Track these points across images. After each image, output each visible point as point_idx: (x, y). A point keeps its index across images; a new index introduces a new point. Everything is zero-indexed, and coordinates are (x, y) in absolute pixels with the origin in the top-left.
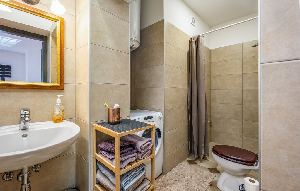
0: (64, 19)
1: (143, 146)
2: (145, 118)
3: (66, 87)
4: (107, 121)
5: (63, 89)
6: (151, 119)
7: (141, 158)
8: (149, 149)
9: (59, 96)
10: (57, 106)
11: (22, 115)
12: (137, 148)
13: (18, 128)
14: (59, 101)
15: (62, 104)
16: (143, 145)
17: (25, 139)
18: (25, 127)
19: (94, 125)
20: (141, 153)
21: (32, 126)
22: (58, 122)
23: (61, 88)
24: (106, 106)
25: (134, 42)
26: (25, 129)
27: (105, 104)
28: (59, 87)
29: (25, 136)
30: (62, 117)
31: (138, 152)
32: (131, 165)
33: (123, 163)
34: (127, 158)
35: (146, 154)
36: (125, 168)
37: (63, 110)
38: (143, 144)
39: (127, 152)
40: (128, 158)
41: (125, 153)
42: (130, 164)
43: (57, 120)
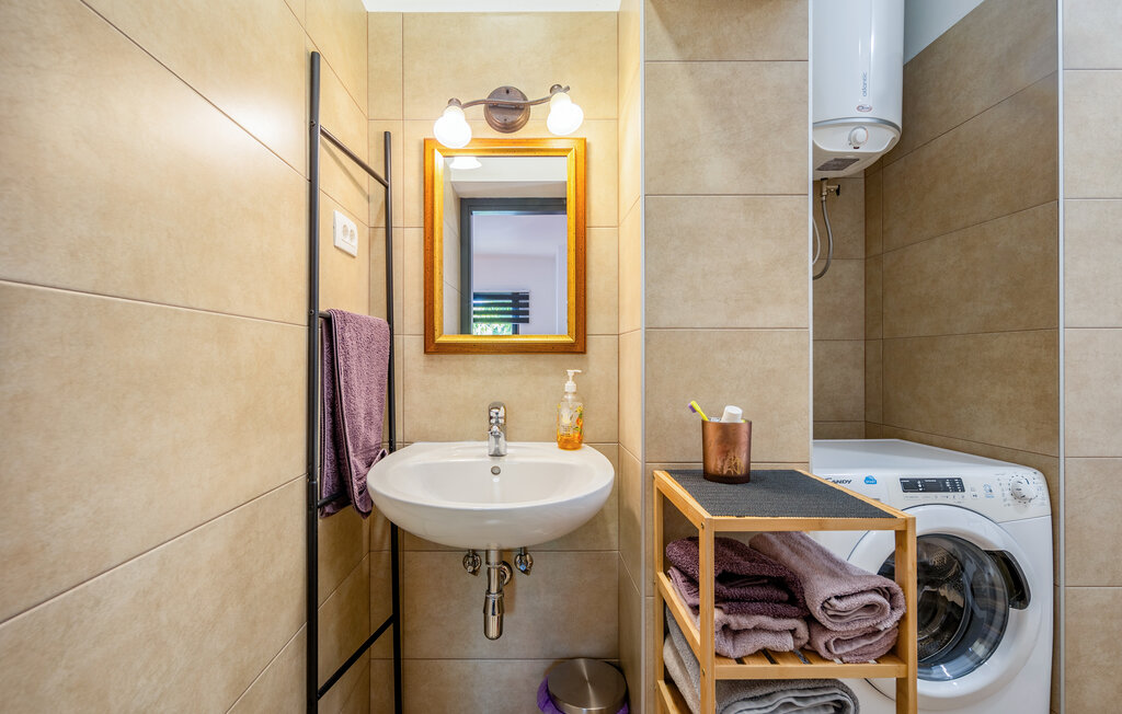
0: (585, 140)
1: (834, 601)
2: (909, 486)
3: (595, 345)
4: (700, 466)
5: (584, 352)
6: (951, 494)
7: (823, 652)
8: (879, 631)
9: (571, 372)
10: (567, 400)
11: (491, 418)
12: (808, 602)
13: (486, 451)
14: (570, 386)
15: (579, 394)
16: (837, 597)
17: (496, 479)
18: (497, 449)
19: (656, 472)
20: (825, 629)
21: (512, 450)
22: (569, 447)
23: (579, 349)
24: (694, 411)
25: (861, 133)
26: (497, 455)
27: (694, 403)
28: (571, 345)
29: (495, 472)
30: (577, 435)
31: (810, 620)
32: (773, 662)
33: (733, 640)
34: (750, 627)
35: (855, 646)
36: (740, 661)
37: (579, 413)
38: (837, 592)
39: (756, 601)
40: (758, 629)
41: (743, 601)
42: (769, 655)
43: (567, 441)
